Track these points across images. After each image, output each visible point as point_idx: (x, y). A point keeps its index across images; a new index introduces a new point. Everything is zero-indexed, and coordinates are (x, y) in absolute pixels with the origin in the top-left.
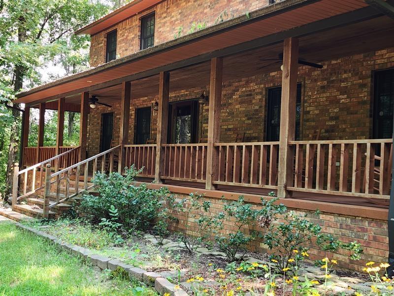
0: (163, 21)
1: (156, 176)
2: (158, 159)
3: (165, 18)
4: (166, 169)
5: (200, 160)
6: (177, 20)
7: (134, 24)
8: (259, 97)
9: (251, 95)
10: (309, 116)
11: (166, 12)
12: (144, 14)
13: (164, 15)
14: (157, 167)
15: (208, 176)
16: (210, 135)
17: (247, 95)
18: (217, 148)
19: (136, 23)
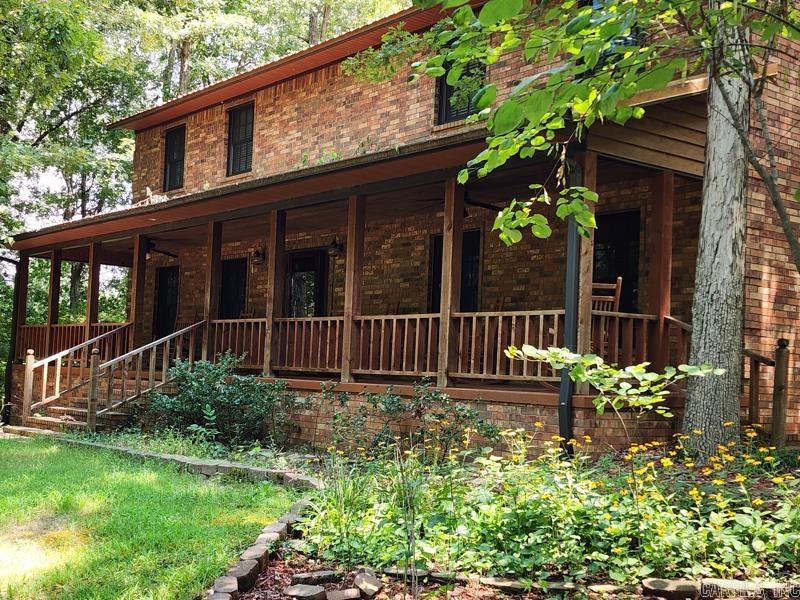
0: (268, 119)
1: (266, 366)
2: (268, 340)
3: (271, 113)
4: (280, 356)
5: (332, 341)
6: (292, 119)
7: (216, 119)
8: (420, 248)
9: (408, 244)
10: (490, 278)
11: (271, 105)
12: (235, 104)
13: (270, 109)
14: (267, 352)
15: (345, 363)
16: (348, 304)
17: (404, 245)
18: (357, 323)
19: (220, 117)
